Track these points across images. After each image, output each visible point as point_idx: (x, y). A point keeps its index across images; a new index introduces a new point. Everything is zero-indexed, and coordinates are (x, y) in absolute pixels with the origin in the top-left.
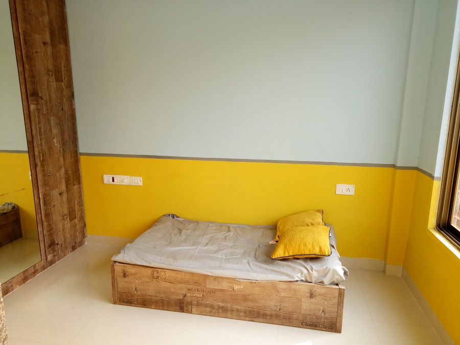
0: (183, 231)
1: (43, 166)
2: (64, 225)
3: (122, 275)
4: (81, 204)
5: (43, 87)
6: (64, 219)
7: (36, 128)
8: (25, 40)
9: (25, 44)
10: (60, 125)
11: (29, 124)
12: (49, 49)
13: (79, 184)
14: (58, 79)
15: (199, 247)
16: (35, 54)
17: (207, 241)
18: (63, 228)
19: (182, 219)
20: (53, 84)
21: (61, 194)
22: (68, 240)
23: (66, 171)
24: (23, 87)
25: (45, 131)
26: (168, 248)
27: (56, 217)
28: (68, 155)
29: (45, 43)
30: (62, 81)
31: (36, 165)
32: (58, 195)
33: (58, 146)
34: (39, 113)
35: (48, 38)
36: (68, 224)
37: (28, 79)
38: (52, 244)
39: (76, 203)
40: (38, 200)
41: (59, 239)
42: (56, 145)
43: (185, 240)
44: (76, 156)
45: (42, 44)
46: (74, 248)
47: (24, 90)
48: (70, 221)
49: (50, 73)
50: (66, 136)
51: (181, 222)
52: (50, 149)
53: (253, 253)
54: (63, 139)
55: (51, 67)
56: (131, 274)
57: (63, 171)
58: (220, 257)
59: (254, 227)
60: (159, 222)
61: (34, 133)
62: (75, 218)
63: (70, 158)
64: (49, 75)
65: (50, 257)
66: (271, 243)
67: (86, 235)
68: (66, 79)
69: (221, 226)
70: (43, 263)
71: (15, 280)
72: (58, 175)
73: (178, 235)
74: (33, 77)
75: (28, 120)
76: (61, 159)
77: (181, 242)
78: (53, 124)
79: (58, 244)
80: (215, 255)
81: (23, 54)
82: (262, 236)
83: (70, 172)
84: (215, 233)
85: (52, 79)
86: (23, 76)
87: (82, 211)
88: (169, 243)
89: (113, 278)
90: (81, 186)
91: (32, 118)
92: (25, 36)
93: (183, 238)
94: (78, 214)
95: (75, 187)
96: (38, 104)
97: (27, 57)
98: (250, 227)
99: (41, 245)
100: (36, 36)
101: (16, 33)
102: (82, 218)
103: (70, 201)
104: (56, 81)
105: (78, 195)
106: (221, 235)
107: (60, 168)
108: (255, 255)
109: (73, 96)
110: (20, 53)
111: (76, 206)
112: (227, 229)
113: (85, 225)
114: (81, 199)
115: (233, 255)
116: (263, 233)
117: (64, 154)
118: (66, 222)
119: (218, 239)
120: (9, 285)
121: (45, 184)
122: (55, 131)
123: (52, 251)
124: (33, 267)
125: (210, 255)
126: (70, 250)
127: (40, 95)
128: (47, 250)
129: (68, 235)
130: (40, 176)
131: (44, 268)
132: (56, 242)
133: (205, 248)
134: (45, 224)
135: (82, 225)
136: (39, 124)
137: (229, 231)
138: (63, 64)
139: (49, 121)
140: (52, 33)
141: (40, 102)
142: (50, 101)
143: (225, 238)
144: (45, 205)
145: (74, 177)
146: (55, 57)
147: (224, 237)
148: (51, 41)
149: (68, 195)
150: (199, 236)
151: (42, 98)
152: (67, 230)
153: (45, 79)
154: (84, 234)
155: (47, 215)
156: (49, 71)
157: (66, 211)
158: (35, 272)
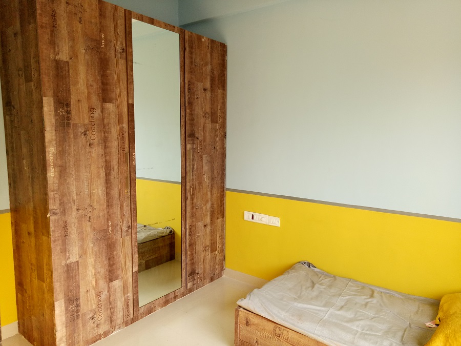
0: (317, 286)
1: (192, 199)
2: (205, 256)
3: (245, 322)
4: (223, 237)
5: (200, 129)
6: (206, 250)
7: (189, 165)
8: (189, 88)
9: (189, 92)
10: (211, 162)
11: (184, 162)
12: (209, 94)
13: (223, 217)
14: (214, 121)
15: (331, 310)
16: (196, 99)
17: (343, 304)
18: (204, 259)
19: (319, 270)
20: (209, 125)
21: (205, 226)
22: (207, 271)
23: (212, 205)
24: (183, 129)
25: (197, 168)
26: (296, 304)
27: (199, 247)
28: (215, 190)
29: (205, 90)
30: (217, 122)
31: (186, 198)
32: (203, 227)
33: (207, 182)
34: (193, 151)
35: (208, 85)
36: (209, 256)
37: (188, 122)
38: (193, 273)
39: (218, 235)
40: (184, 230)
41: (199, 269)
42: (206, 180)
43: (317, 297)
44: (222, 190)
45: (203, 90)
46: (212, 279)
47: (183, 132)
48: (211, 253)
49: (207, 116)
50: (215, 172)
51: (316, 274)
52: (200, 184)
53: (400, 334)
54: (212, 175)
55: (208, 111)
56: (253, 324)
57: (209, 205)
58: (355, 329)
59: (408, 298)
60: (294, 269)
61: (188, 169)
62: (216, 250)
63: (216, 192)
64: (206, 117)
65: (189, 285)
66: (428, 324)
67: (224, 268)
68: (221, 120)
69: (363, 288)
70: (183, 289)
71: (157, 302)
72: (204, 208)
73: (310, 289)
74: (192, 120)
75: (184, 158)
76: (209, 193)
77: (312, 299)
78: (205, 161)
79: (198, 274)
80: (349, 325)
81: (186, 100)
82: (417, 312)
83: (215, 206)
84: (354, 295)
85: (208, 121)
86: (184, 120)
87: (223, 244)
88: (299, 297)
89: (236, 323)
90: (225, 219)
91: (188, 157)
92: (189, 85)
93: (315, 293)
94: (219, 247)
95: (219, 220)
96: (193, 143)
97: (189, 103)
98: (402, 296)
99: (183, 272)
100: (199, 84)
101: (183, 83)
102: (223, 251)
103: (213, 233)
104: (211, 123)
105: (220, 228)
106: (362, 299)
107: (207, 202)
108: (403, 337)
109: (225, 135)
110: (183, 99)
111: (218, 239)
112: (371, 292)
113: (224, 258)
114: (223, 232)
115: (371, 330)
116: (419, 307)
117: (212, 189)
118: (207, 253)
119: (356, 304)
120: (152, 306)
121: (192, 216)
122: (206, 168)
123: (192, 280)
124: (173, 293)
125: (343, 323)
126: (208, 280)
127: (196, 136)
128: (188, 278)
129: (207, 266)
130: (188, 208)
131: (183, 295)
132: (196, 272)
133: (339, 313)
134: (189, 253)
135: (222, 257)
136: (192, 161)
137: (372, 296)
138: (219, 107)
139: (202, 158)
140: (212, 80)
141: (195, 142)
142: (205, 141)
143: (366, 304)
144: (190, 235)
145: (219, 211)
146: (213, 101)
147: (364, 303)
148: (211, 87)
149: (211, 227)
150: (334, 296)
151: (197, 139)
152: (208, 261)
153: (202, 121)
154: (223, 267)
155: (191, 245)
156: (206, 114)
157: (208, 243)
158: (176, 297)
